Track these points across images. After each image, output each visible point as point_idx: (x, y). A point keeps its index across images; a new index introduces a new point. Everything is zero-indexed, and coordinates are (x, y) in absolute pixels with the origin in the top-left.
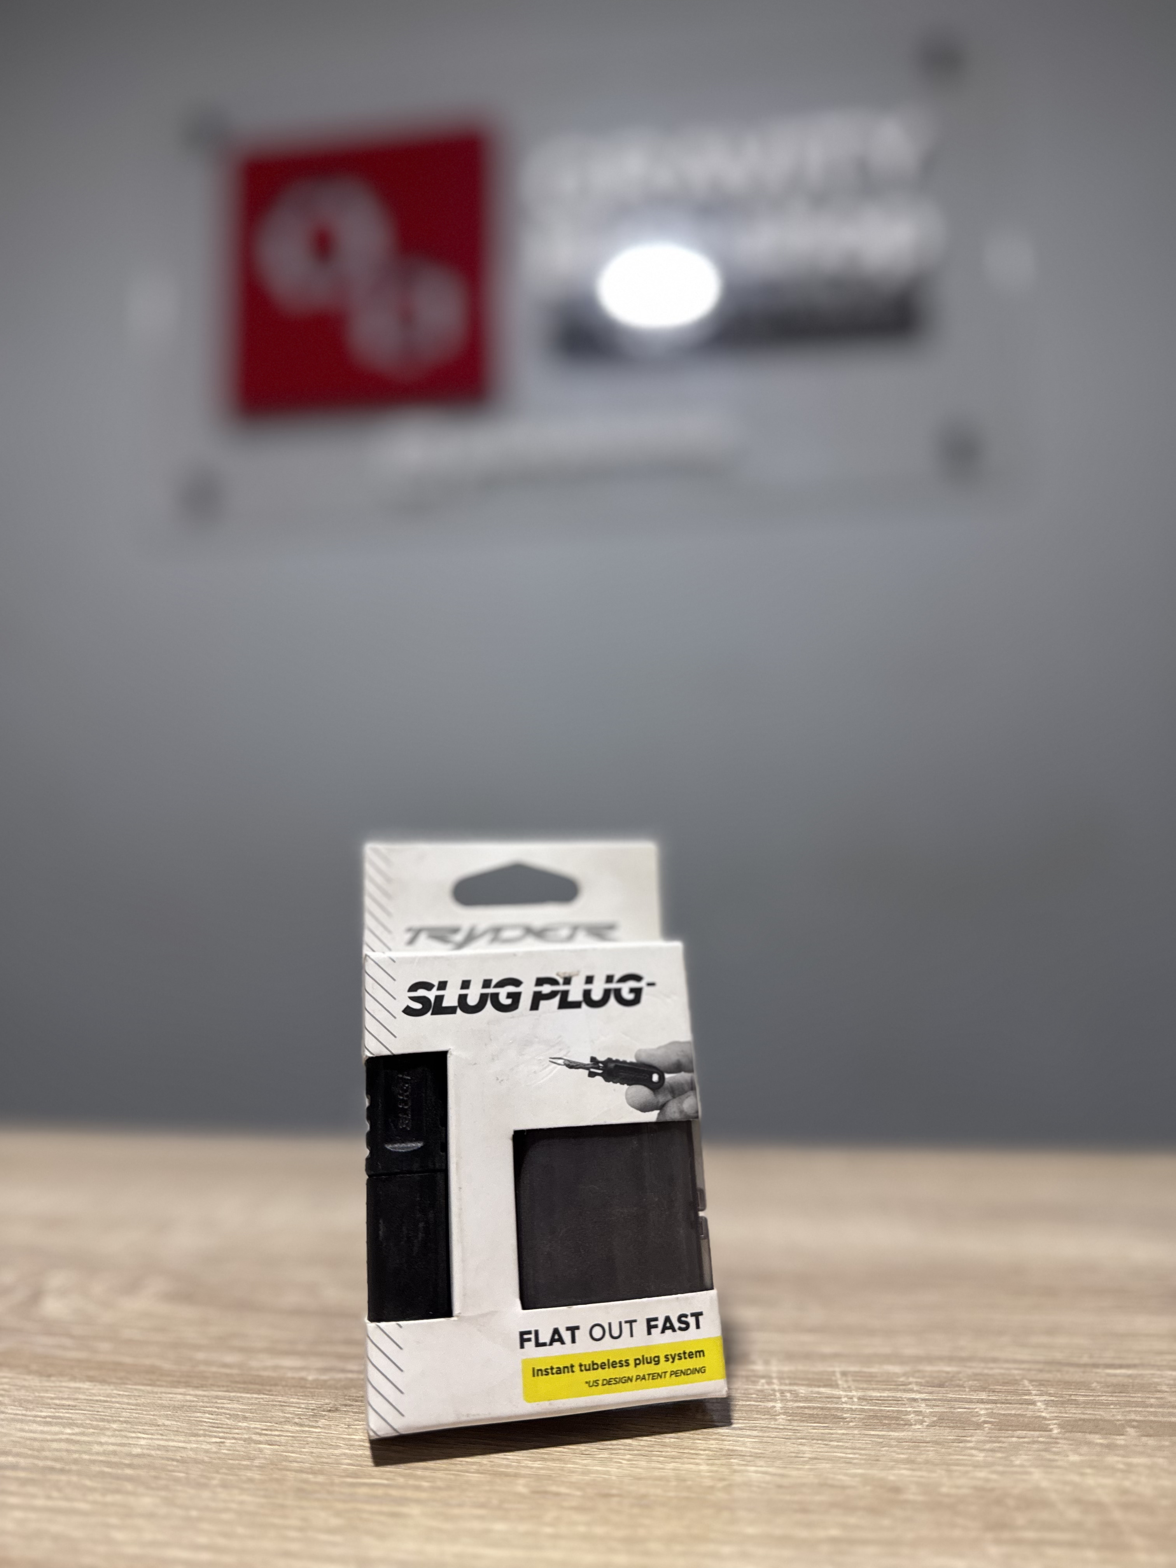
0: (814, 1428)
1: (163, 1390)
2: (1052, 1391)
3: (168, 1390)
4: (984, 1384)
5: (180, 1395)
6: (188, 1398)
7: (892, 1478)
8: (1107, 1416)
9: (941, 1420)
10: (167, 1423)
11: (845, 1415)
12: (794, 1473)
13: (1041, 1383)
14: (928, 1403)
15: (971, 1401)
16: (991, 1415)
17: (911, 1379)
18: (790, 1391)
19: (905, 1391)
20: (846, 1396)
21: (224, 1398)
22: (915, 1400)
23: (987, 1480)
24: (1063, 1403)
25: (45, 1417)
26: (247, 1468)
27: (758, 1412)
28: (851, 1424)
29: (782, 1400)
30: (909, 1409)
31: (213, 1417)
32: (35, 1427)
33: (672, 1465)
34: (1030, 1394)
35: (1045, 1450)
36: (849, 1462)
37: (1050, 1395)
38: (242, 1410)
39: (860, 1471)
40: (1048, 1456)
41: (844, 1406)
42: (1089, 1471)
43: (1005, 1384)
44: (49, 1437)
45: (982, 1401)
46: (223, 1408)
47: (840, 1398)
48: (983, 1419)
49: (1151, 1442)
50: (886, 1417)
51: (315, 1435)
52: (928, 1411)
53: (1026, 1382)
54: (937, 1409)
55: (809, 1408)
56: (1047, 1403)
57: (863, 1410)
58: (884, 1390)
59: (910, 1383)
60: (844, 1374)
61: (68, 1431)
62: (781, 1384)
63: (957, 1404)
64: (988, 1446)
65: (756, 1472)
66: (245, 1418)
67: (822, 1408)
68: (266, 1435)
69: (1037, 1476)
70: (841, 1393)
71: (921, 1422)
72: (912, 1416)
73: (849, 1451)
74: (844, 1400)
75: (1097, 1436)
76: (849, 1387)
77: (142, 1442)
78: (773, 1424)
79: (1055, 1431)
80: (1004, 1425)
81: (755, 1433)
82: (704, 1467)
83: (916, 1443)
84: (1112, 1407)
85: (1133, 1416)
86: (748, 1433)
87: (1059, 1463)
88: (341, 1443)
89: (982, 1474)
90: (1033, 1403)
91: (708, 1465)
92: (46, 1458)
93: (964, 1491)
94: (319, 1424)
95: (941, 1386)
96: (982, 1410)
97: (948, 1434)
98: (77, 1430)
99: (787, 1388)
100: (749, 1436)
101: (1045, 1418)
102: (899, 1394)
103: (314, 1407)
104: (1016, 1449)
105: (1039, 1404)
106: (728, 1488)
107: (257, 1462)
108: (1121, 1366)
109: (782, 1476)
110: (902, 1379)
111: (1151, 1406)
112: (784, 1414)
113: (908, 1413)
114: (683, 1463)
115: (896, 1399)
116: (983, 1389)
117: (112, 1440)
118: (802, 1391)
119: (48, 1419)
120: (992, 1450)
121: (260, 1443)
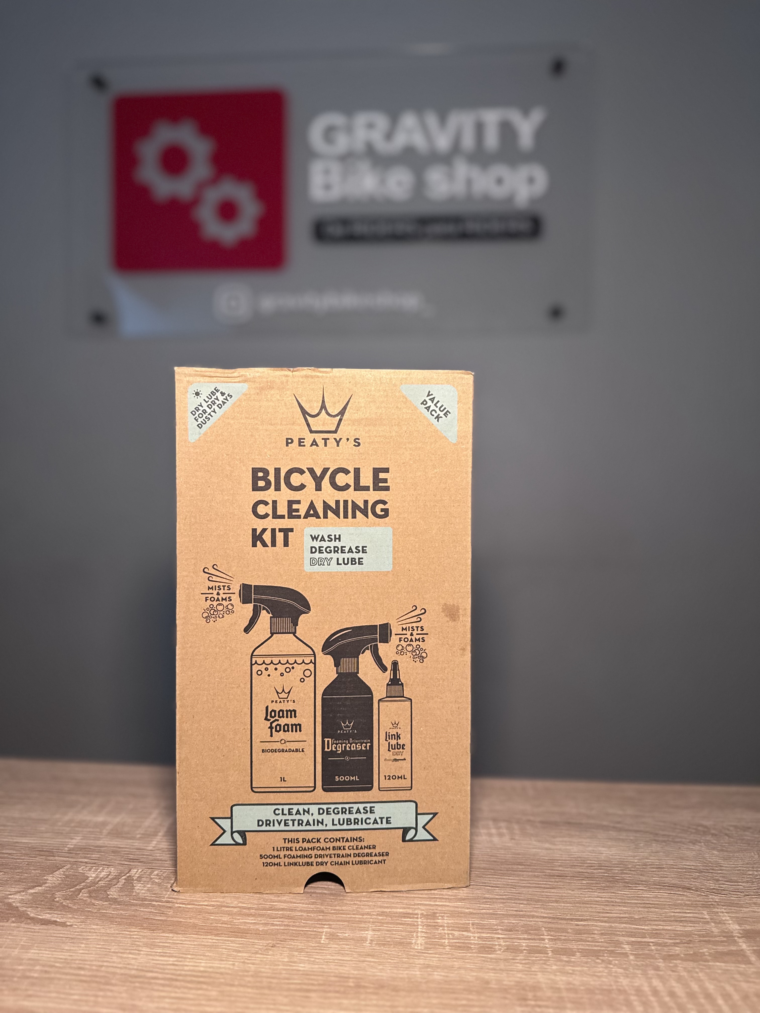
0: (460, 953)
1: (202, 937)
2: (552, 933)
3: (205, 937)
4: (527, 930)
5: (210, 940)
6: (214, 941)
7: (486, 977)
8: (571, 947)
9: (508, 949)
10: (210, 954)
11: (472, 946)
12: (452, 975)
13: (549, 930)
14: (505, 940)
15: (520, 939)
16: (527, 946)
17: (499, 927)
18: (451, 934)
19: (496, 933)
20: (473, 936)
21: (228, 941)
22: (499, 938)
23: (521, 978)
24: (555, 940)
25: (160, 953)
26: (247, 976)
27: (439, 945)
28: (474, 951)
29: (448, 939)
30: (497, 943)
31: (227, 951)
32: (158, 958)
33: (406, 972)
34: (543, 935)
35: (545, 964)
36: (471, 970)
37: (551, 936)
38: (237, 947)
39: (475, 974)
40: (545, 967)
41: (472, 942)
42: (558, 974)
43: (535, 930)
44: (165, 963)
45: (524, 939)
46: (229, 946)
47: (470, 937)
48: (524, 948)
49: (584, 959)
50: (488, 947)
51: (269, 959)
52: (504, 944)
53: (543, 929)
54: (507, 943)
55: (458, 943)
56: (549, 939)
57: (478, 944)
58: (488, 933)
59: (498, 929)
60: (473, 924)
61: (171, 959)
62: (448, 930)
63: (515, 940)
64: (524, 962)
65: (437, 975)
66: (240, 952)
67: (463, 943)
68: (250, 960)
69: (539, 976)
70: (471, 935)
71: (500, 950)
72: (497, 947)
73: (472, 964)
74: (472, 938)
75: (565, 957)
76: (475, 931)
77: (203, 965)
78: (444, 951)
79: (550, 954)
80: (532, 951)
81: (437, 956)
82: (418, 973)
83: (497, 960)
84: (574, 942)
85: (580, 947)
86: (435, 956)
87: (548, 970)
88: (280, 963)
89: (519, 975)
90: (544, 940)
91: (419, 971)
92: (168, 974)
93: (513, 983)
94: (269, 953)
95: (510, 931)
96: (524, 944)
97: (509, 955)
98: (175, 959)
99: (449, 932)
100: (435, 957)
101: (547, 947)
102: (493, 935)
103: (265, 945)
104: (534, 963)
105: (546, 940)
106: (427, 982)
107: (250, 973)
108: (582, 920)
109: (447, 976)
110: (495, 927)
111: (588, 941)
112: (449, 946)
113: (496, 945)
114: (410, 971)
115: (492, 938)
116: (526, 932)
117: (191, 964)
118: (456, 933)
119: (162, 954)
120: (525, 964)
121: (248, 963)
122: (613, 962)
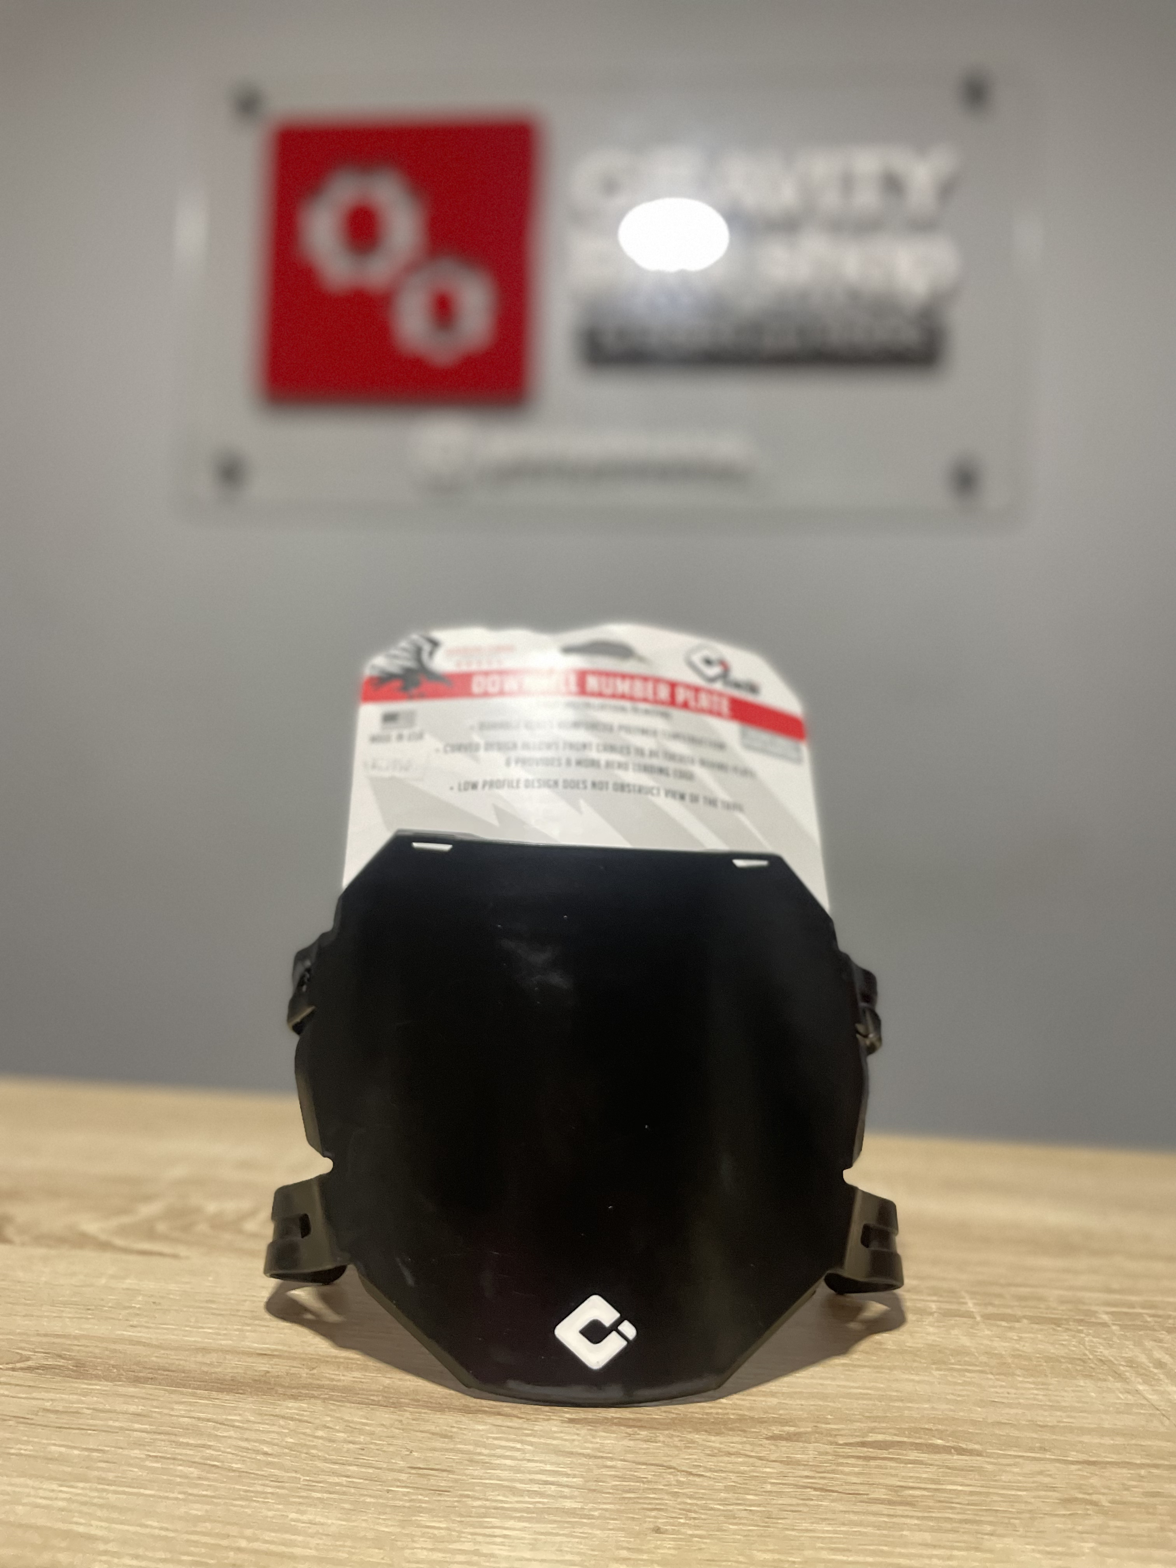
2: (978, 1297)
8: (1012, 1312)
13: (973, 1293)
24: (985, 1304)
34: (964, 1299)
35: (971, 1328)
37: (977, 1300)
40: (972, 1331)
42: (995, 1339)
43: (949, 1292)
49: (1036, 1326)
53: (963, 1292)
69: (965, 1341)
75: (1004, 1322)
79: (978, 1319)
84: (1015, 1308)
85: (1027, 1313)
87: (979, 1335)
90: (966, 1303)
104: (953, 1326)
105: (969, 1304)
108: (1025, 1286)
111: (1040, 1308)
122: (1085, 1331)
